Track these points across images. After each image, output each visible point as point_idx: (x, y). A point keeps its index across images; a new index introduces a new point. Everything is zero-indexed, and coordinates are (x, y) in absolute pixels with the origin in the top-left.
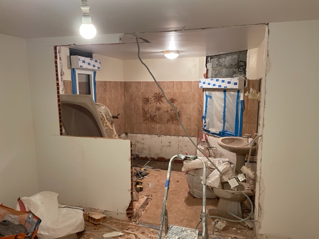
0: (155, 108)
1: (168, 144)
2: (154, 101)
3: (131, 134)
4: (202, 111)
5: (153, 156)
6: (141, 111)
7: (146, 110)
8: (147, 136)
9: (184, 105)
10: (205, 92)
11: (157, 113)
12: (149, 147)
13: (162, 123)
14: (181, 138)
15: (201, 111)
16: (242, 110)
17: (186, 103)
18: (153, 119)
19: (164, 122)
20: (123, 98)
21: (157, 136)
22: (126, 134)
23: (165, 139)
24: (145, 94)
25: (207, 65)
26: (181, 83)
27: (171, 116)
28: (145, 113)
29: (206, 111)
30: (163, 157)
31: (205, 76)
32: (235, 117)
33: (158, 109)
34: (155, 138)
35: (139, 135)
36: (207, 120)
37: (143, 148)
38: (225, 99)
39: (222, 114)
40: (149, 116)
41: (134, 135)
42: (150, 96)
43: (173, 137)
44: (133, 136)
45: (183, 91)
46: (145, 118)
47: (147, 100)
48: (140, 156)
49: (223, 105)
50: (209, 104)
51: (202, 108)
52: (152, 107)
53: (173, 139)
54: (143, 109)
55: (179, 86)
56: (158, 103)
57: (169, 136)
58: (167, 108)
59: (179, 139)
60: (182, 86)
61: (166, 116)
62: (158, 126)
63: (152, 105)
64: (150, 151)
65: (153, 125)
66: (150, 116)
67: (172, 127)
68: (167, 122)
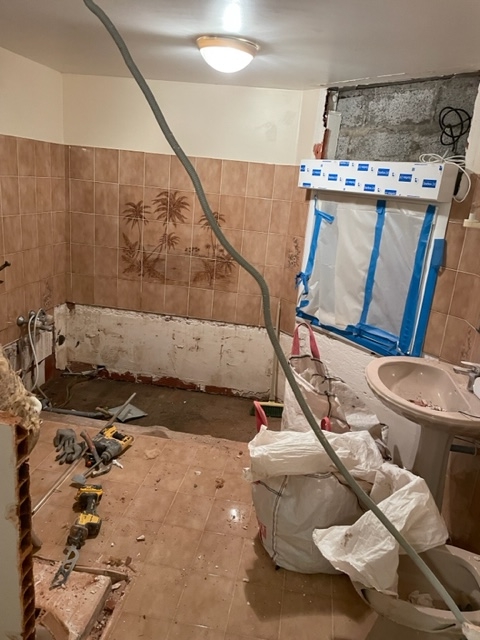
0: (159, 236)
1: (194, 343)
2: (157, 214)
3: (85, 308)
4: (298, 257)
5: (147, 373)
6: (117, 242)
7: (132, 241)
8: (132, 315)
9: (245, 234)
10: (312, 202)
11: (164, 253)
12: (137, 348)
13: (180, 283)
14: (229, 328)
15: (294, 259)
16: (436, 270)
17: (251, 229)
18: (150, 268)
19: (183, 280)
20: (61, 196)
21: (160, 318)
22: (71, 306)
23: (186, 328)
24: (129, 191)
25: (329, 117)
26: (242, 166)
27: (206, 265)
28: (129, 248)
29: (311, 260)
30: (175, 377)
31: (316, 153)
32: (407, 289)
33: (170, 240)
34: (156, 323)
35: (107, 312)
36: (312, 288)
37: (120, 350)
38: (378, 231)
39: (365, 275)
40: (139, 258)
41: (94, 310)
42: (147, 198)
43: (207, 324)
44: (89, 314)
45: (247, 192)
46: (127, 265)
47: (135, 212)
48: (111, 370)
49: (372, 248)
50: (323, 240)
51: (299, 248)
52: (151, 232)
53: (209, 329)
54: (125, 237)
55: (236, 177)
56: (170, 224)
57: (195, 322)
58: (197, 239)
59: (223, 332)
60: (244, 177)
61: (192, 265)
62: (166, 290)
63: (150, 226)
64: (139, 359)
65: (152, 287)
66: (145, 259)
67: (209, 295)
68: (195, 280)
